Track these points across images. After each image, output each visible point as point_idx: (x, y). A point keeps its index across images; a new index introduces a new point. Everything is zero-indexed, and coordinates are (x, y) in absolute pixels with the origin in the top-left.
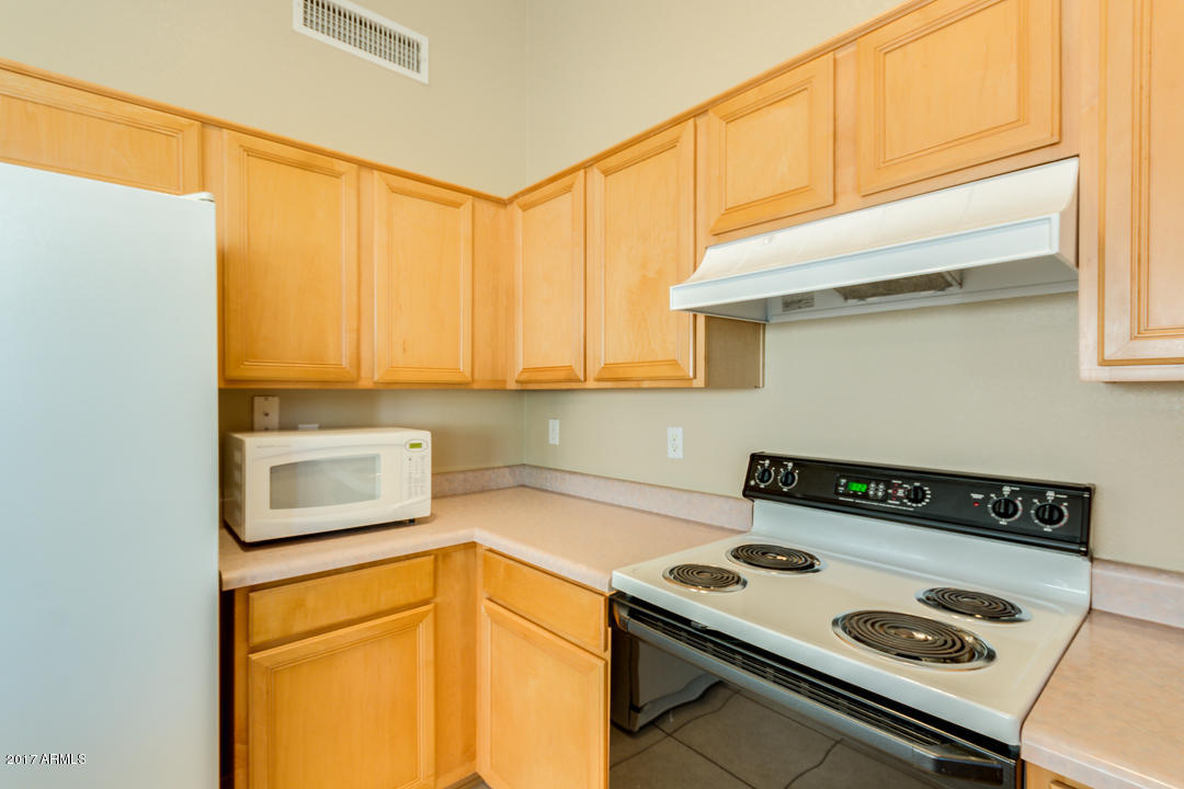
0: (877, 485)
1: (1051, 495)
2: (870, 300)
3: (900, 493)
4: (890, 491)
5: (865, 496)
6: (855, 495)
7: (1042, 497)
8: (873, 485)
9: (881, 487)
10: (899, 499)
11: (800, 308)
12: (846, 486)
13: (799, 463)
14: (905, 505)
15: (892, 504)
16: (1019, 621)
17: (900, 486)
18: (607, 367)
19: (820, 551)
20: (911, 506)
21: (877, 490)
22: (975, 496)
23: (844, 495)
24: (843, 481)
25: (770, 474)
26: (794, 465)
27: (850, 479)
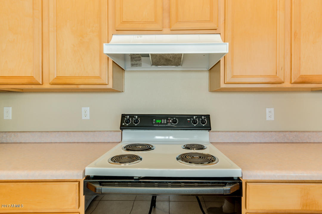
0: (164, 120)
1: (203, 117)
2: (159, 66)
3: (171, 121)
4: (168, 121)
5: (161, 123)
6: (158, 124)
7: (202, 118)
8: (163, 120)
9: (165, 120)
10: (171, 123)
11: (137, 66)
12: (155, 121)
14: (172, 124)
15: (169, 125)
16: (205, 149)
17: (170, 119)
18: (58, 78)
19: (151, 143)
20: (174, 125)
21: (164, 121)
22: (188, 120)
23: (155, 124)
24: (154, 120)
25: (130, 120)
26: (138, 116)
27: (156, 119)
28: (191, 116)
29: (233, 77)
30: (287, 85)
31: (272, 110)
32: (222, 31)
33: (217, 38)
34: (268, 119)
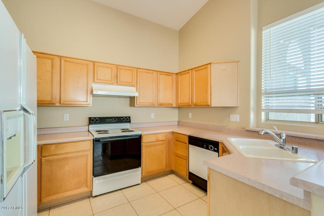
0: (111, 119)
1: (127, 118)
5: (109, 121)
6: (108, 121)
13: (99, 118)
15: (113, 121)
17: (113, 119)
20: (115, 121)
22: (121, 119)
23: (106, 121)
25: (94, 120)
27: (107, 119)
28: (122, 117)
29: (140, 103)
30: (156, 106)
31: (154, 114)
32: (136, 86)
33: (134, 89)
34: (152, 117)
